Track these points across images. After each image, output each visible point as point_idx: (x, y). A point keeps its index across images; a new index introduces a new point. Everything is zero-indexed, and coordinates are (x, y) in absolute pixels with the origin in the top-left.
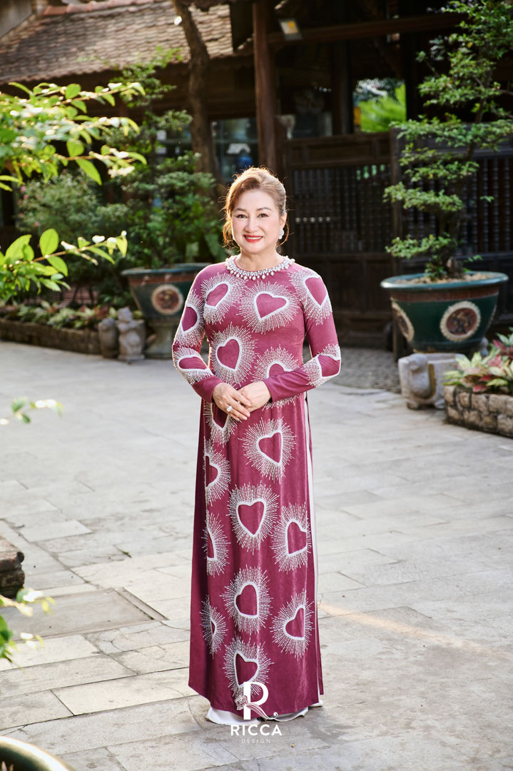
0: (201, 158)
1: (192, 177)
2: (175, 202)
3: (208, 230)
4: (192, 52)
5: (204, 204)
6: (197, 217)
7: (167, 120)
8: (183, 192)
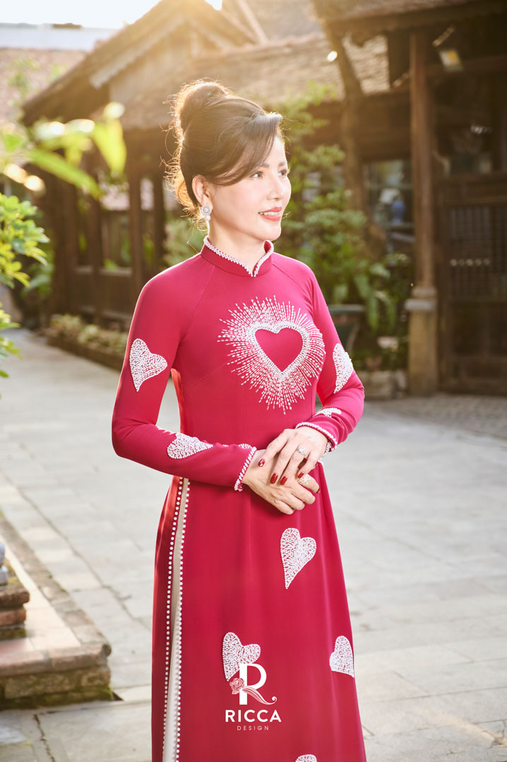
0: (353, 197)
1: (344, 216)
2: (325, 241)
3: (358, 272)
4: (348, 90)
5: (354, 244)
6: (346, 257)
7: (318, 157)
8: (331, 231)
